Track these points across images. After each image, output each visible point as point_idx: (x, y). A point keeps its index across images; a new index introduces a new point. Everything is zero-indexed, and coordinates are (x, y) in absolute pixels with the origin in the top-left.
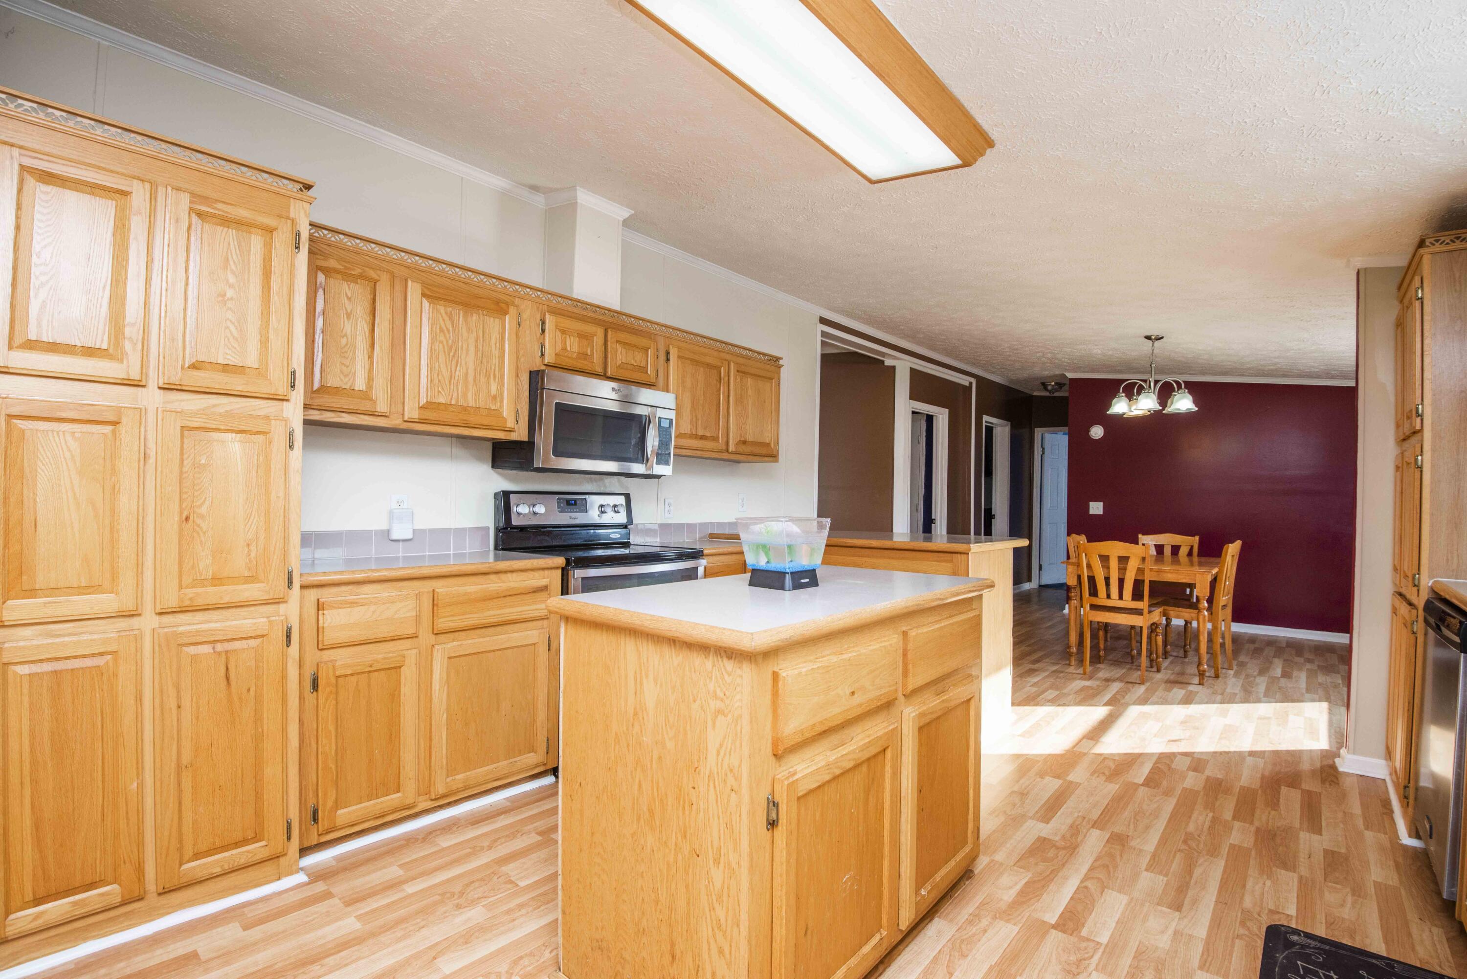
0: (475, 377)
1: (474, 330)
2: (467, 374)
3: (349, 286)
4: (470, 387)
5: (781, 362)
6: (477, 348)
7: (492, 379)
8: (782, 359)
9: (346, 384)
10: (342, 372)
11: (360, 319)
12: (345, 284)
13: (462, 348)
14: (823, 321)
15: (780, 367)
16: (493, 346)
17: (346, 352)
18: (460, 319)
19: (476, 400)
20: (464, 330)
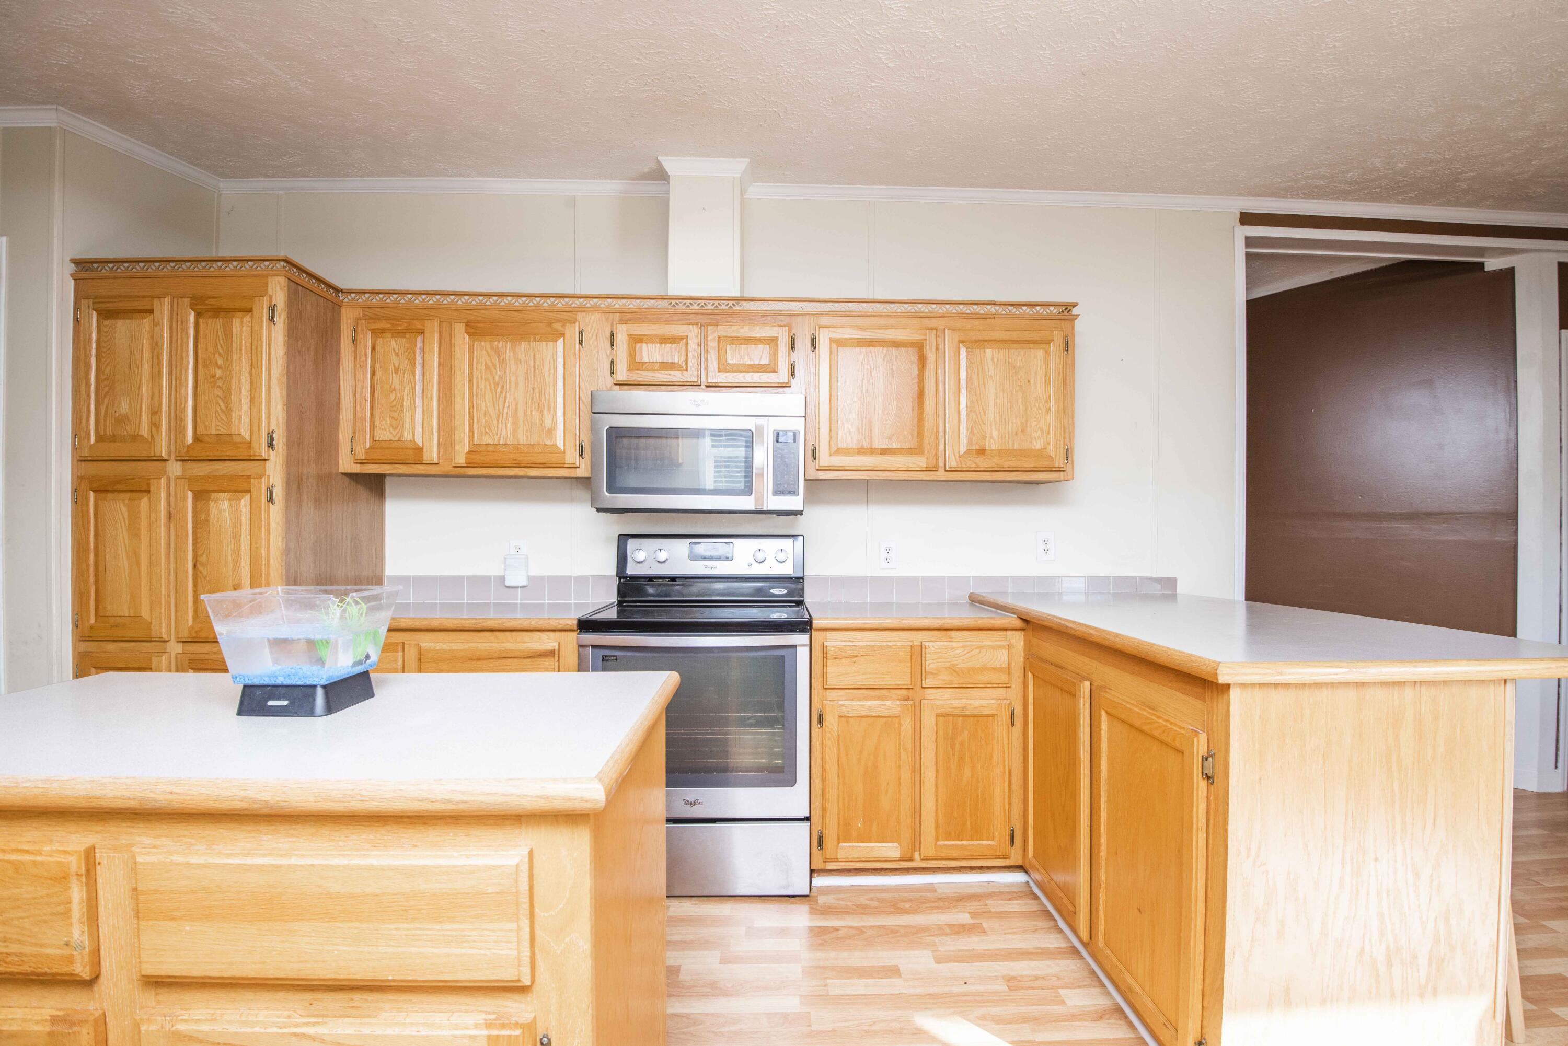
0: (526, 412)
1: (523, 359)
2: (516, 410)
3: (396, 341)
4: (521, 423)
5: (1075, 311)
6: (527, 379)
7: (546, 412)
8: (1074, 305)
9: (394, 437)
10: (391, 425)
11: (407, 372)
12: (393, 341)
13: (510, 383)
14: (1247, 219)
15: (1073, 319)
16: (547, 375)
17: (395, 406)
18: (508, 351)
19: (527, 437)
20: (512, 362)
